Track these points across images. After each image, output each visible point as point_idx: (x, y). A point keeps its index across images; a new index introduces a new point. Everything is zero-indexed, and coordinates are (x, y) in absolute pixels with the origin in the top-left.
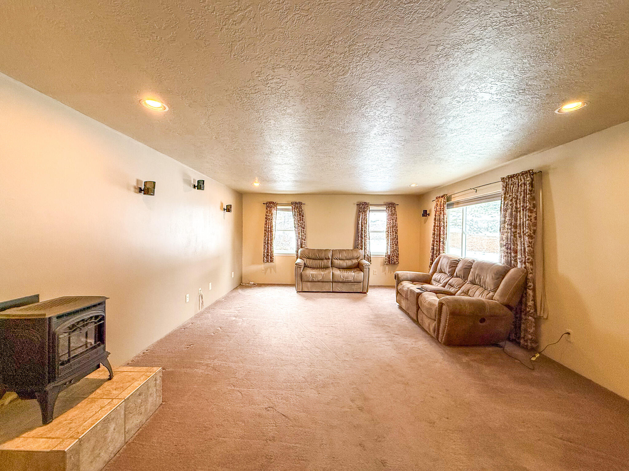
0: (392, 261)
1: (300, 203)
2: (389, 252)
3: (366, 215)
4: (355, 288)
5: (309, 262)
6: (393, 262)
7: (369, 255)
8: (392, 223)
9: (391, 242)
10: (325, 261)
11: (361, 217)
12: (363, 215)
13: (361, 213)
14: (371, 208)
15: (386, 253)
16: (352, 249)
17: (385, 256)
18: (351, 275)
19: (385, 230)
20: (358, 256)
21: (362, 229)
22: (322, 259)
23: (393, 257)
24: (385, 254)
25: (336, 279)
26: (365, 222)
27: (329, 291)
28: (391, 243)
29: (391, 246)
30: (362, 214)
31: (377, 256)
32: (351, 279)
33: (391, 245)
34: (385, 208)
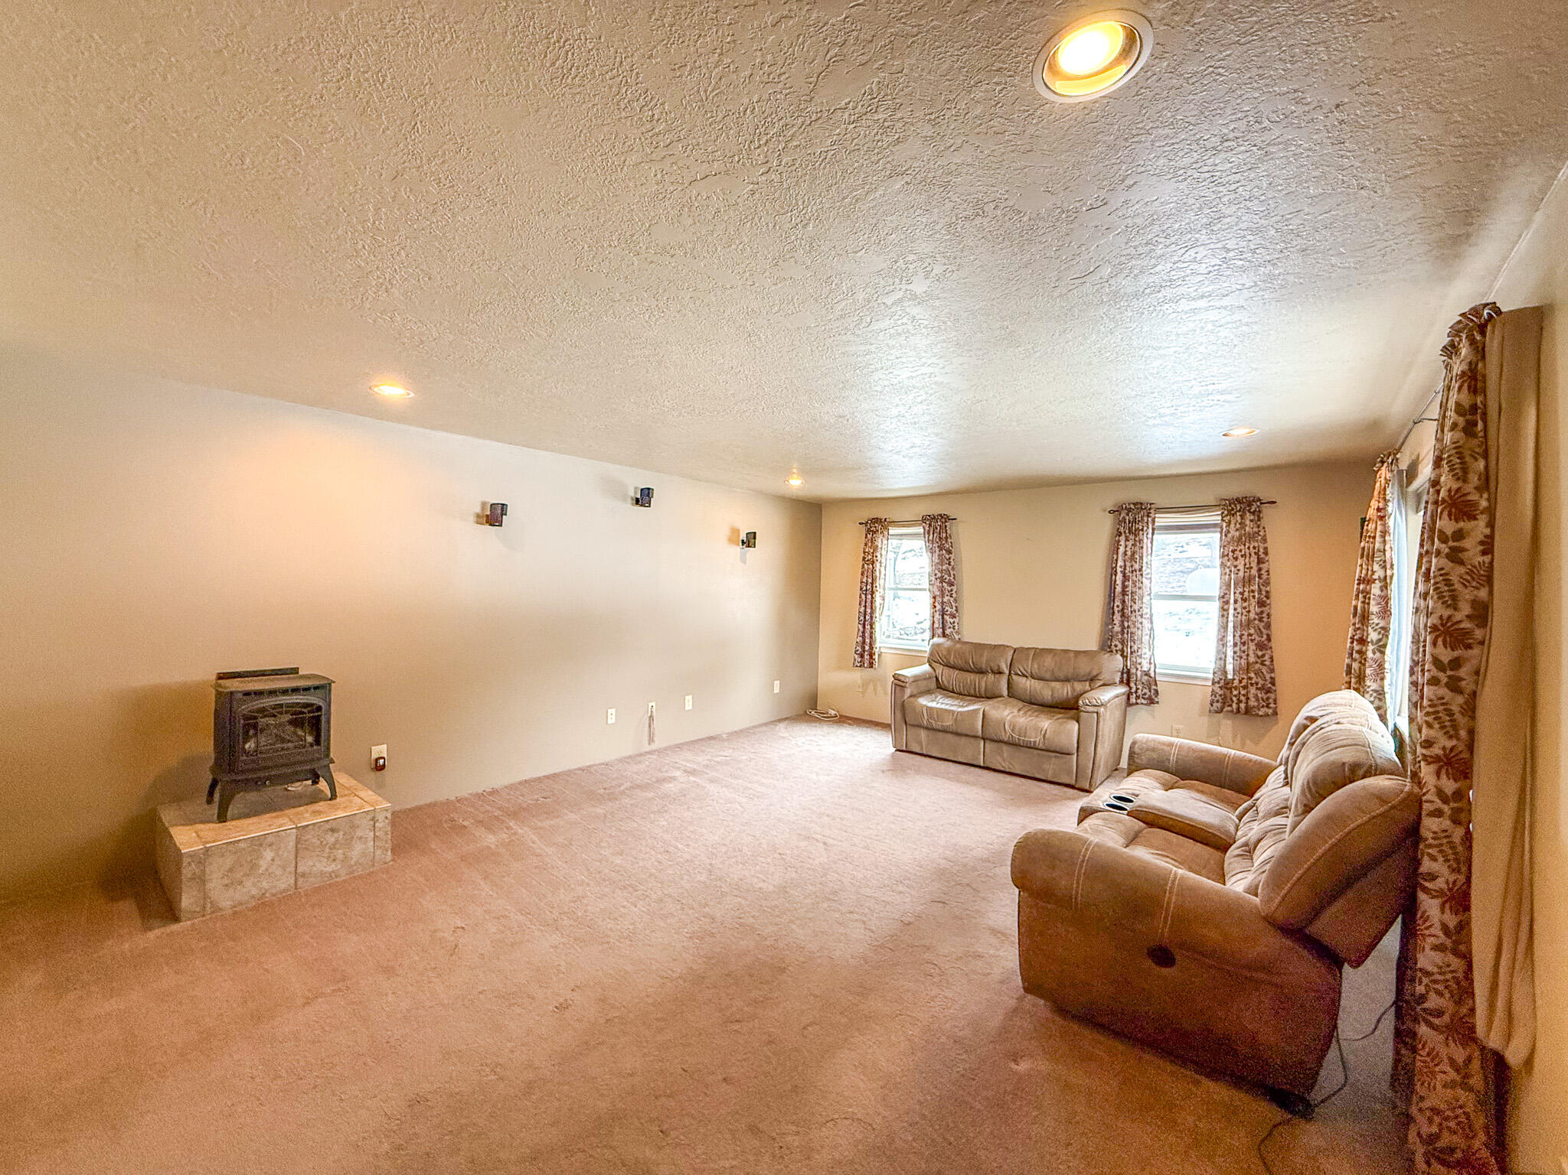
0: (1239, 701)
1: (945, 518)
2: (1230, 668)
3: (1138, 543)
4: (1051, 768)
5: (947, 676)
6: (1243, 706)
7: (1152, 675)
8: (1241, 567)
9: (1238, 635)
10: (991, 676)
11: (1122, 550)
12: (1130, 544)
13: (1122, 538)
14: (1162, 520)
15: (1214, 673)
17: (1210, 684)
19: (1216, 592)
21: (1124, 587)
22: (981, 672)
23: (1245, 687)
24: (1211, 676)
25: (991, 733)
26: (1137, 566)
27: (975, 763)
28: (1238, 638)
29: (1237, 649)
30: (1127, 540)
31: (1185, 681)
32: (1034, 738)
33: (1235, 645)
34: (1220, 518)
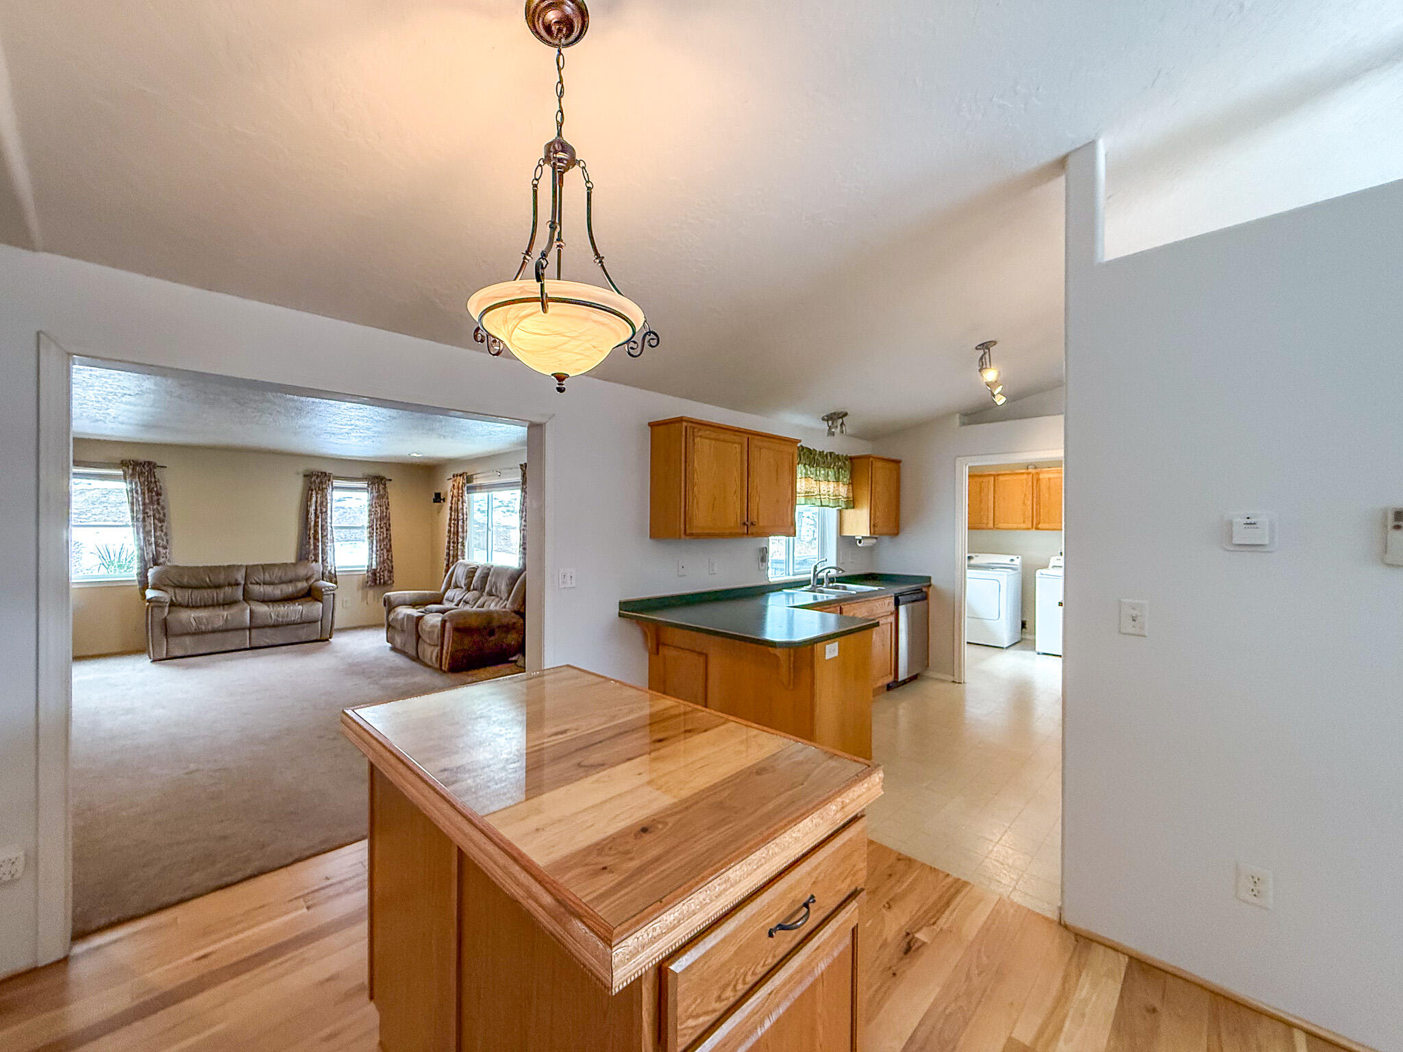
0: (380, 579)
1: (151, 465)
2: (374, 563)
3: (324, 497)
4: (303, 633)
6: (382, 581)
7: (333, 572)
8: (379, 511)
9: (378, 546)
10: (228, 590)
11: (314, 499)
12: (319, 496)
13: (314, 492)
14: (336, 483)
15: (368, 567)
16: (294, 561)
17: (365, 572)
18: (296, 610)
19: (366, 524)
20: (310, 574)
21: (316, 522)
22: (218, 587)
23: (383, 572)
24: (366, 568)
25: (259, 622)
26: (324, 510)
27: (243, 647)
28: (378, 548)
29: (378, 553)
30: (317, 494)
31: (350, 574)
32: (295, 617)
33: (377, 551)
34: (366, 485)
